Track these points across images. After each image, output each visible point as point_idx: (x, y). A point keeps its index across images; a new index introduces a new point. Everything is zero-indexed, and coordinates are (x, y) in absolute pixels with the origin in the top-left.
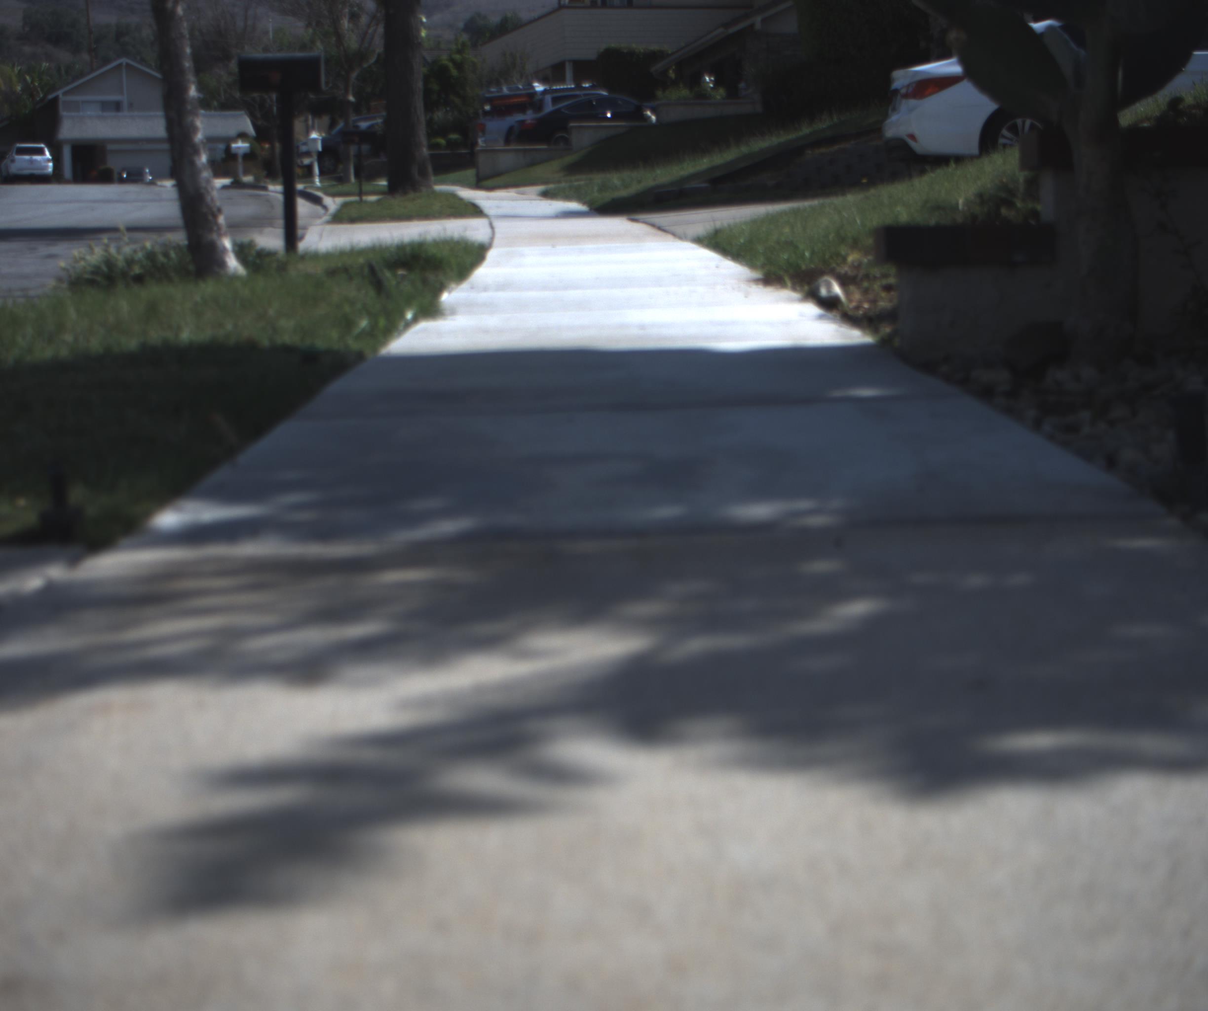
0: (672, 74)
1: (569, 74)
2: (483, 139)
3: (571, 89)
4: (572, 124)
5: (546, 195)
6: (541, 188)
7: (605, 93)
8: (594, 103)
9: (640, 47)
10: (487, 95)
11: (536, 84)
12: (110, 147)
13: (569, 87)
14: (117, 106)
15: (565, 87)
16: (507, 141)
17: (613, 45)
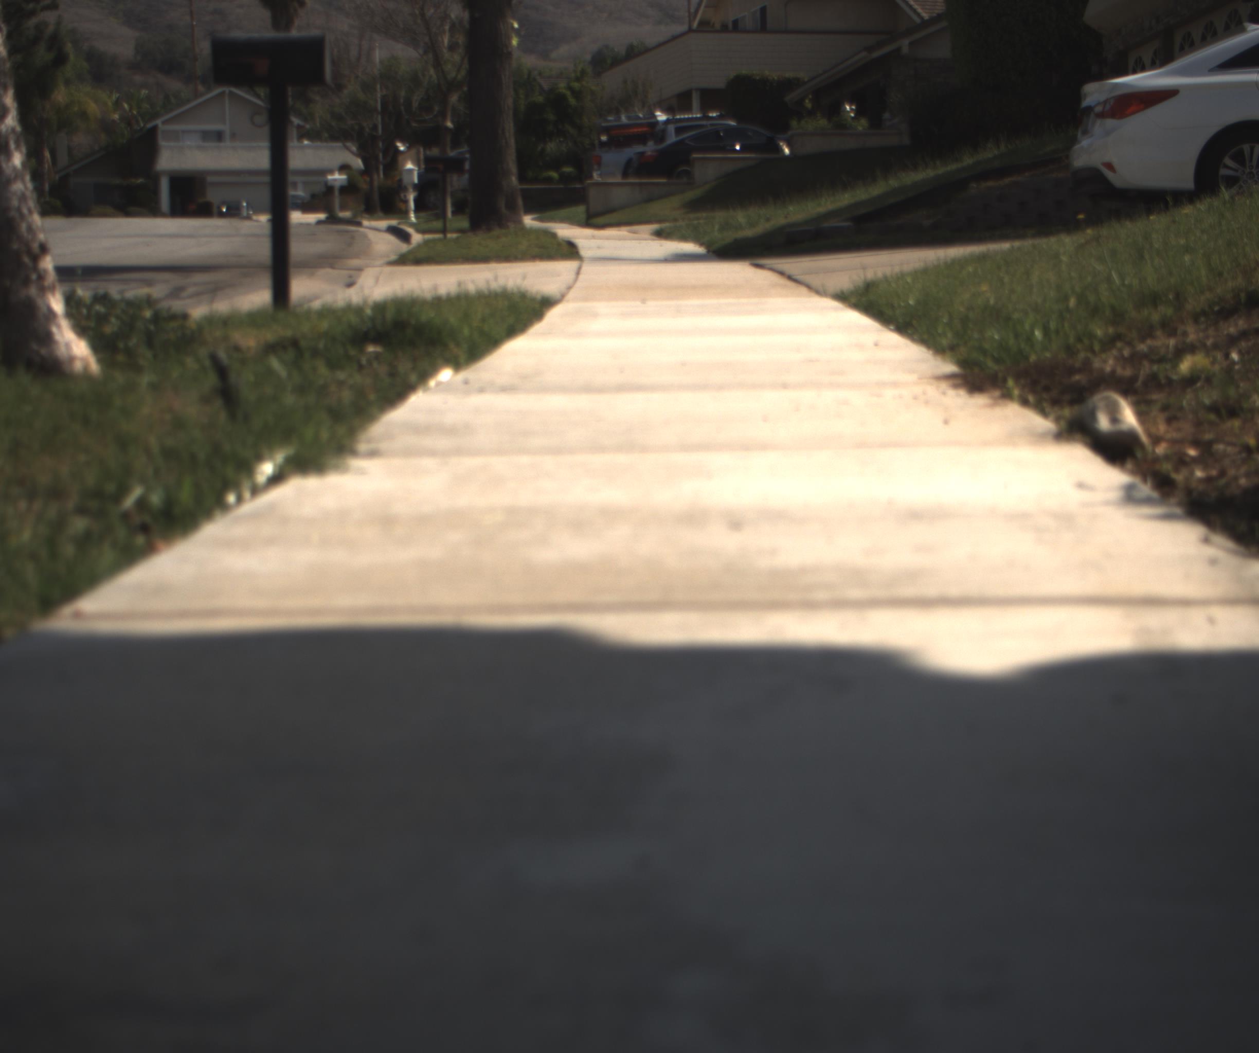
0: (808, 104)
1: (696, 103)
2: (599, 172)
3: (696, 119)
4: (695, 156)
5: (660, 234)
6: (655, 227)
7: (732, 123)
8: (722, 134)
9: (773, 74)
10: (604, 125)
11: (658, 113)
12: (210, 179)
13: (694, 116)
14: (219, 136)
15: (690, 116)
16: (625, 174)
17: (744, 72)
